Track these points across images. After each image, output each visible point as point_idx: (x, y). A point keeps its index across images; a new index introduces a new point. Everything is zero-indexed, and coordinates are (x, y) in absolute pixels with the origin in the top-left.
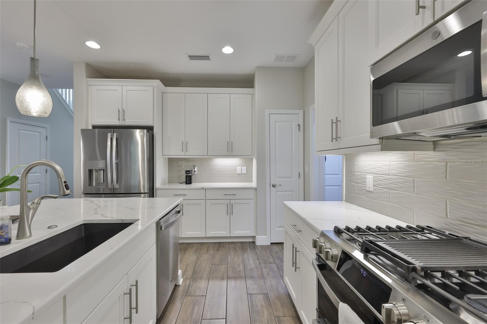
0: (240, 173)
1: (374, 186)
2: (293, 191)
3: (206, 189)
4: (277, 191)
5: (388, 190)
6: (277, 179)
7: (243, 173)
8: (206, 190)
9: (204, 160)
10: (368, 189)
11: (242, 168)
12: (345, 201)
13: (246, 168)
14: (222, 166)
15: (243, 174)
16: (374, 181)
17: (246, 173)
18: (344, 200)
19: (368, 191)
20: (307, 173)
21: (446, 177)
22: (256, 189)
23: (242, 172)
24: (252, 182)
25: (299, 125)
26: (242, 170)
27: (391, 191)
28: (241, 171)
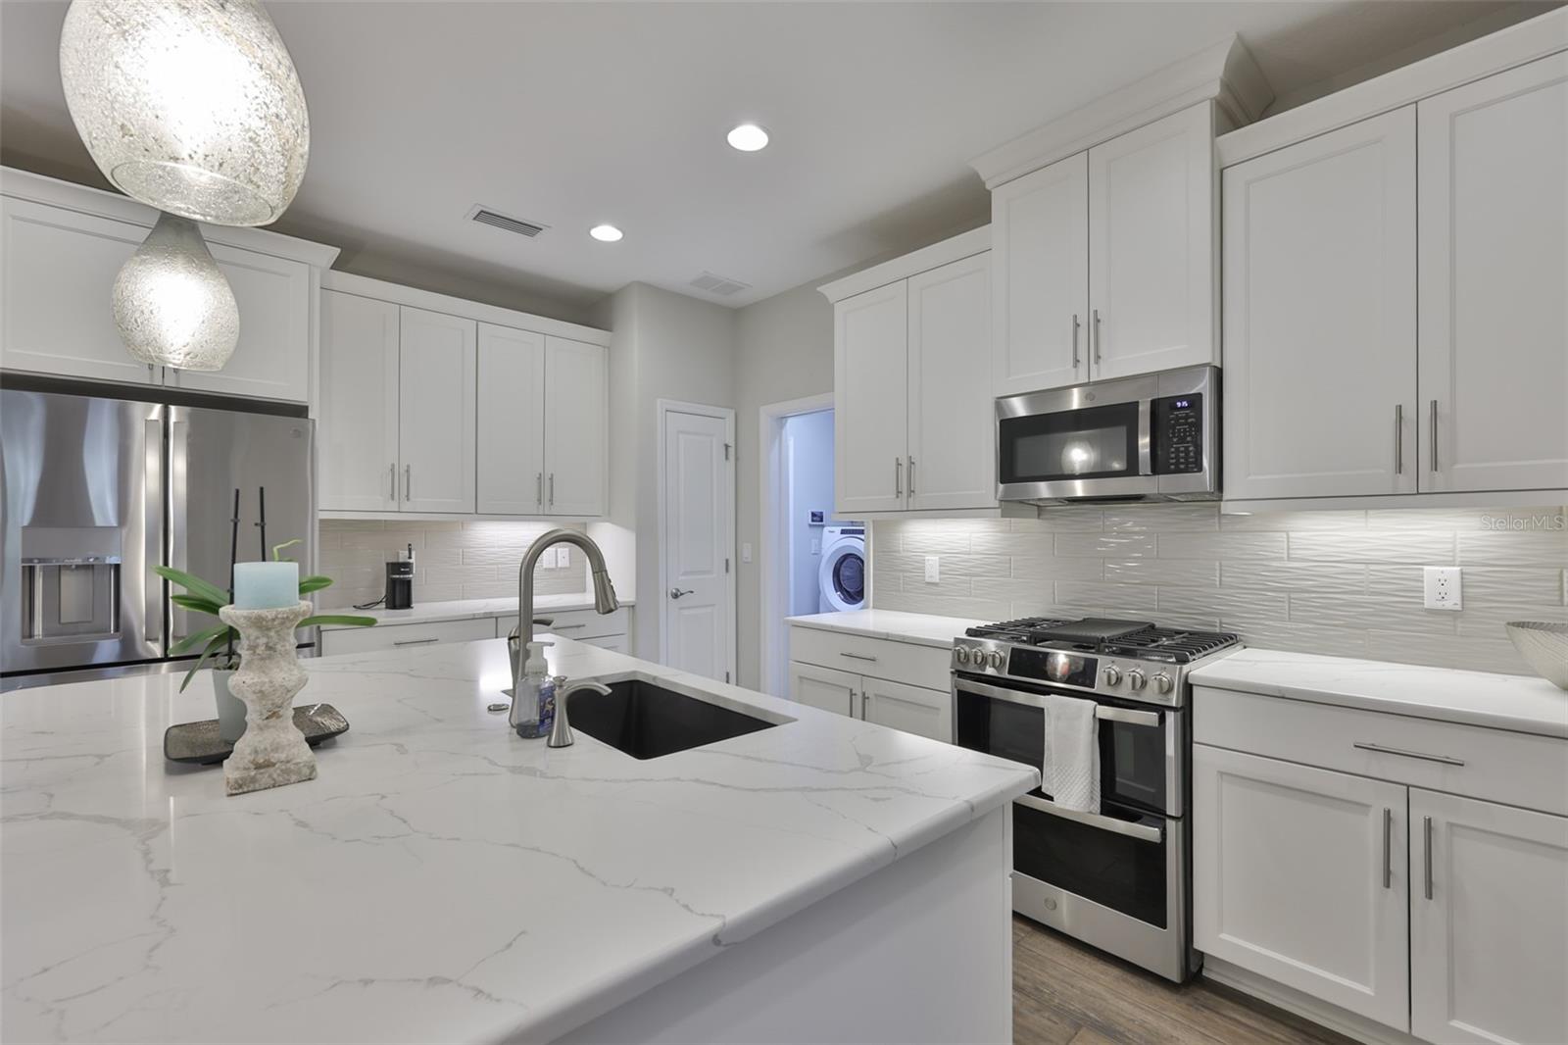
0: (553, 566)
1: (941, 573)
2: (713, 605)
3: (497, 618)
4: (681, 608)
5: (968, 578)
6: (681, 578)
7: (559, 566)
8: (499, 619)
9: (441, 528)
10: (928, 580)
11: (556, 551)
12: (874, 608)
13: (570, 551)
14: (499, 547)
15: (561, 568)
16: (940, 566)
17: (568, 565)
18: (871, 605)
19: (928, 583)
20: (749, 560)
21: (1054, 554)
22: (633, 606)
23: (557, 562)
24: (584, 591)
25: (727, 446)
26: (557, 557)
27: (974, 579)
28: (554, 561)
